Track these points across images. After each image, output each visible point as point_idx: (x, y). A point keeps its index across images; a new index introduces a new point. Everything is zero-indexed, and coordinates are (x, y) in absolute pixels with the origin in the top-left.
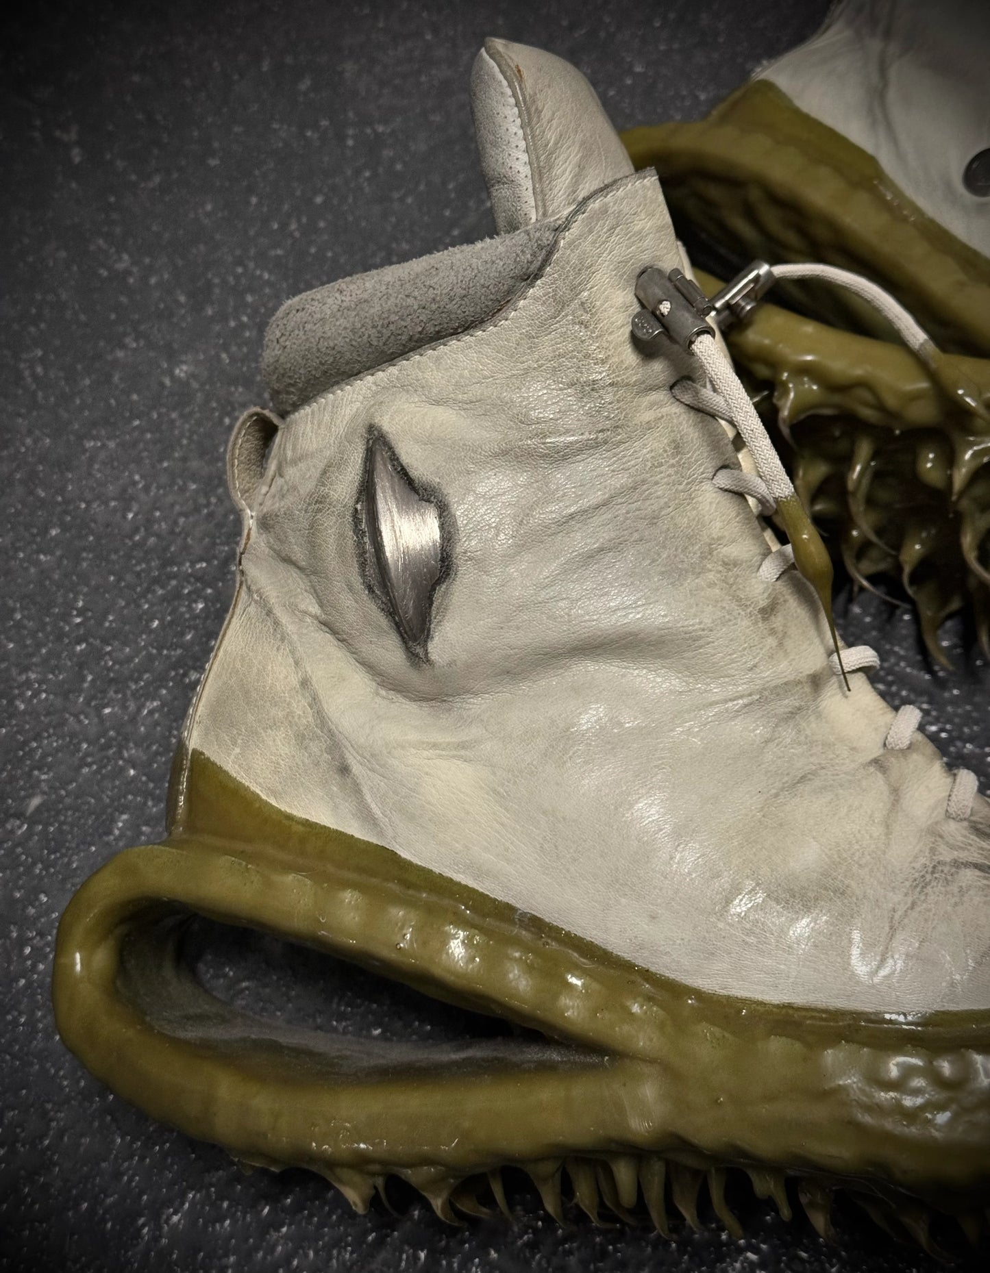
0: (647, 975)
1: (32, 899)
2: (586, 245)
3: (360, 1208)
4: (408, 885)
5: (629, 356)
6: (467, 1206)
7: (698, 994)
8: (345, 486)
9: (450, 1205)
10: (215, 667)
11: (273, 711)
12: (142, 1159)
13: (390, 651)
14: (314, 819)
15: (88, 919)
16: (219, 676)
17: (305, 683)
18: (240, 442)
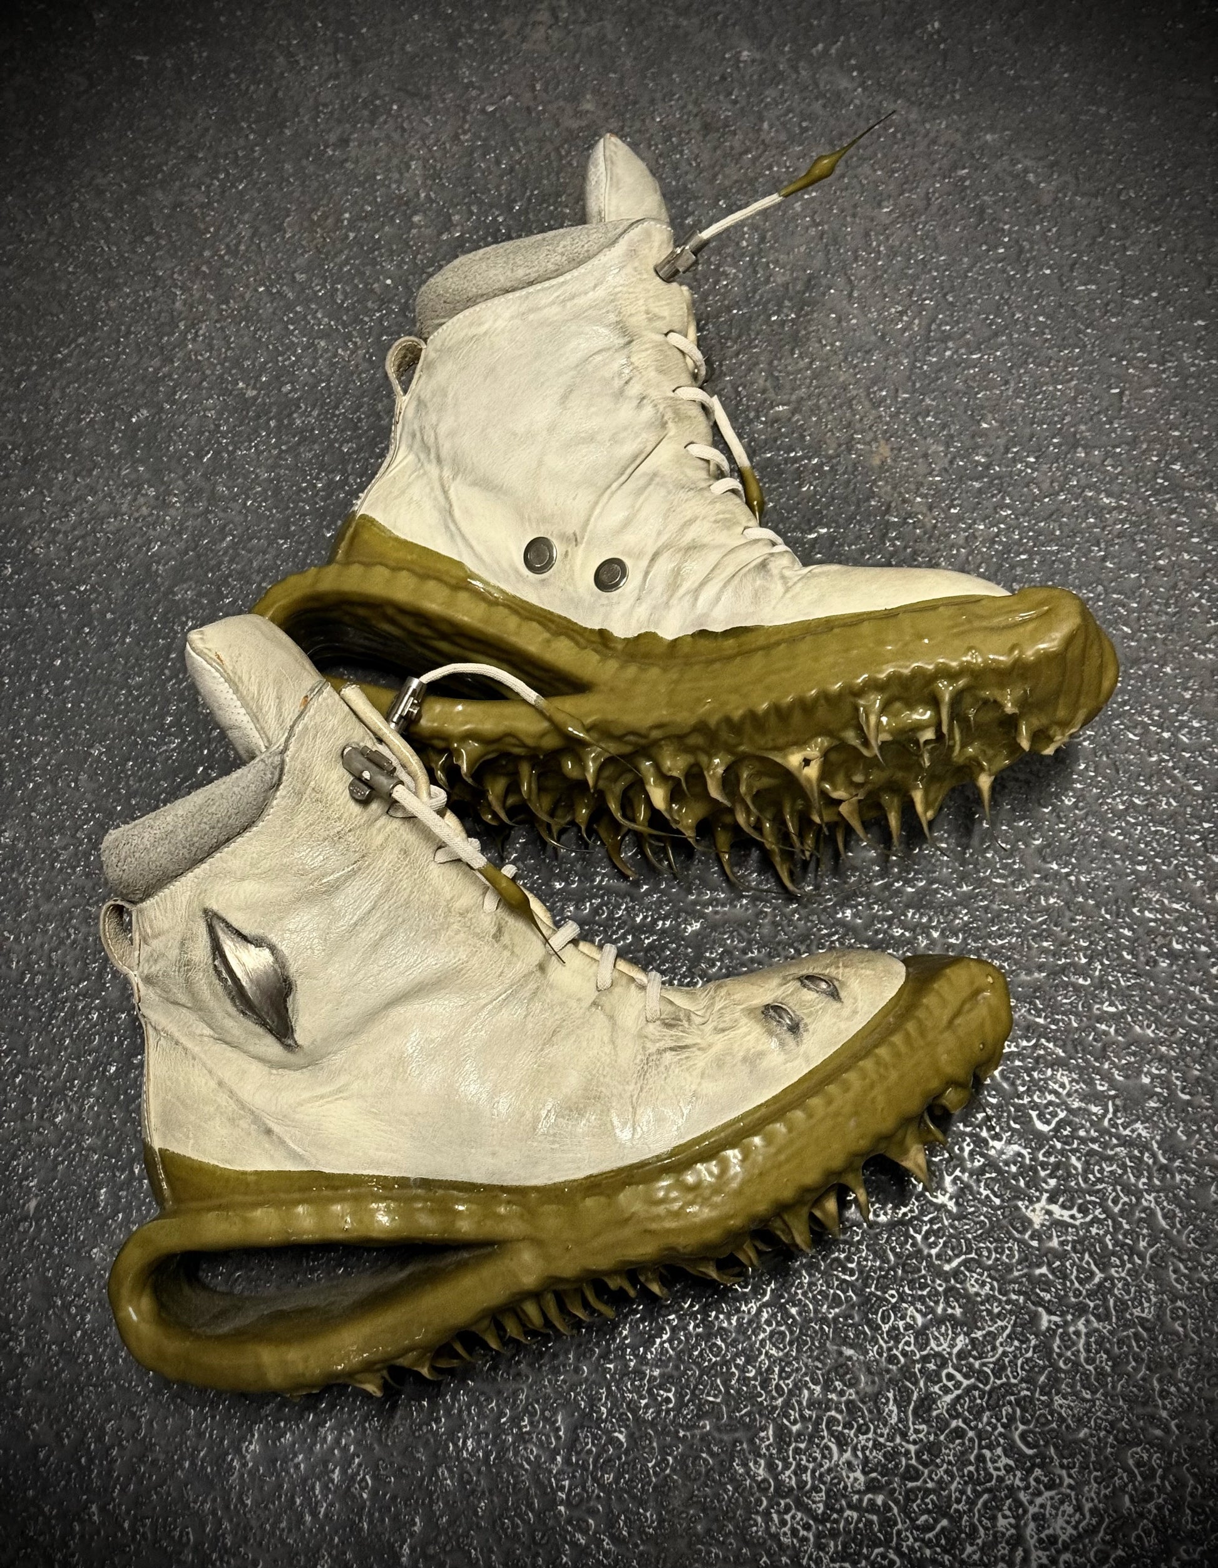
0: (503, 1189)
1: (60, 1273)
2: (303, 754)
3: (379, 1394)
4: (336, 1188)
5: (355, 808)
6: (443, 1364)
7: (536, 1189)
8: (201, 951)
9: (433, 1368)
10: (151, 1089)
11: (206, 1109)
12: (213, 1417)
13: (270, 1046)
14: (260, 1169)
15: (128, 1283)
16: (157, 1095)
17: (220, 1084)
18: (107, 926)
